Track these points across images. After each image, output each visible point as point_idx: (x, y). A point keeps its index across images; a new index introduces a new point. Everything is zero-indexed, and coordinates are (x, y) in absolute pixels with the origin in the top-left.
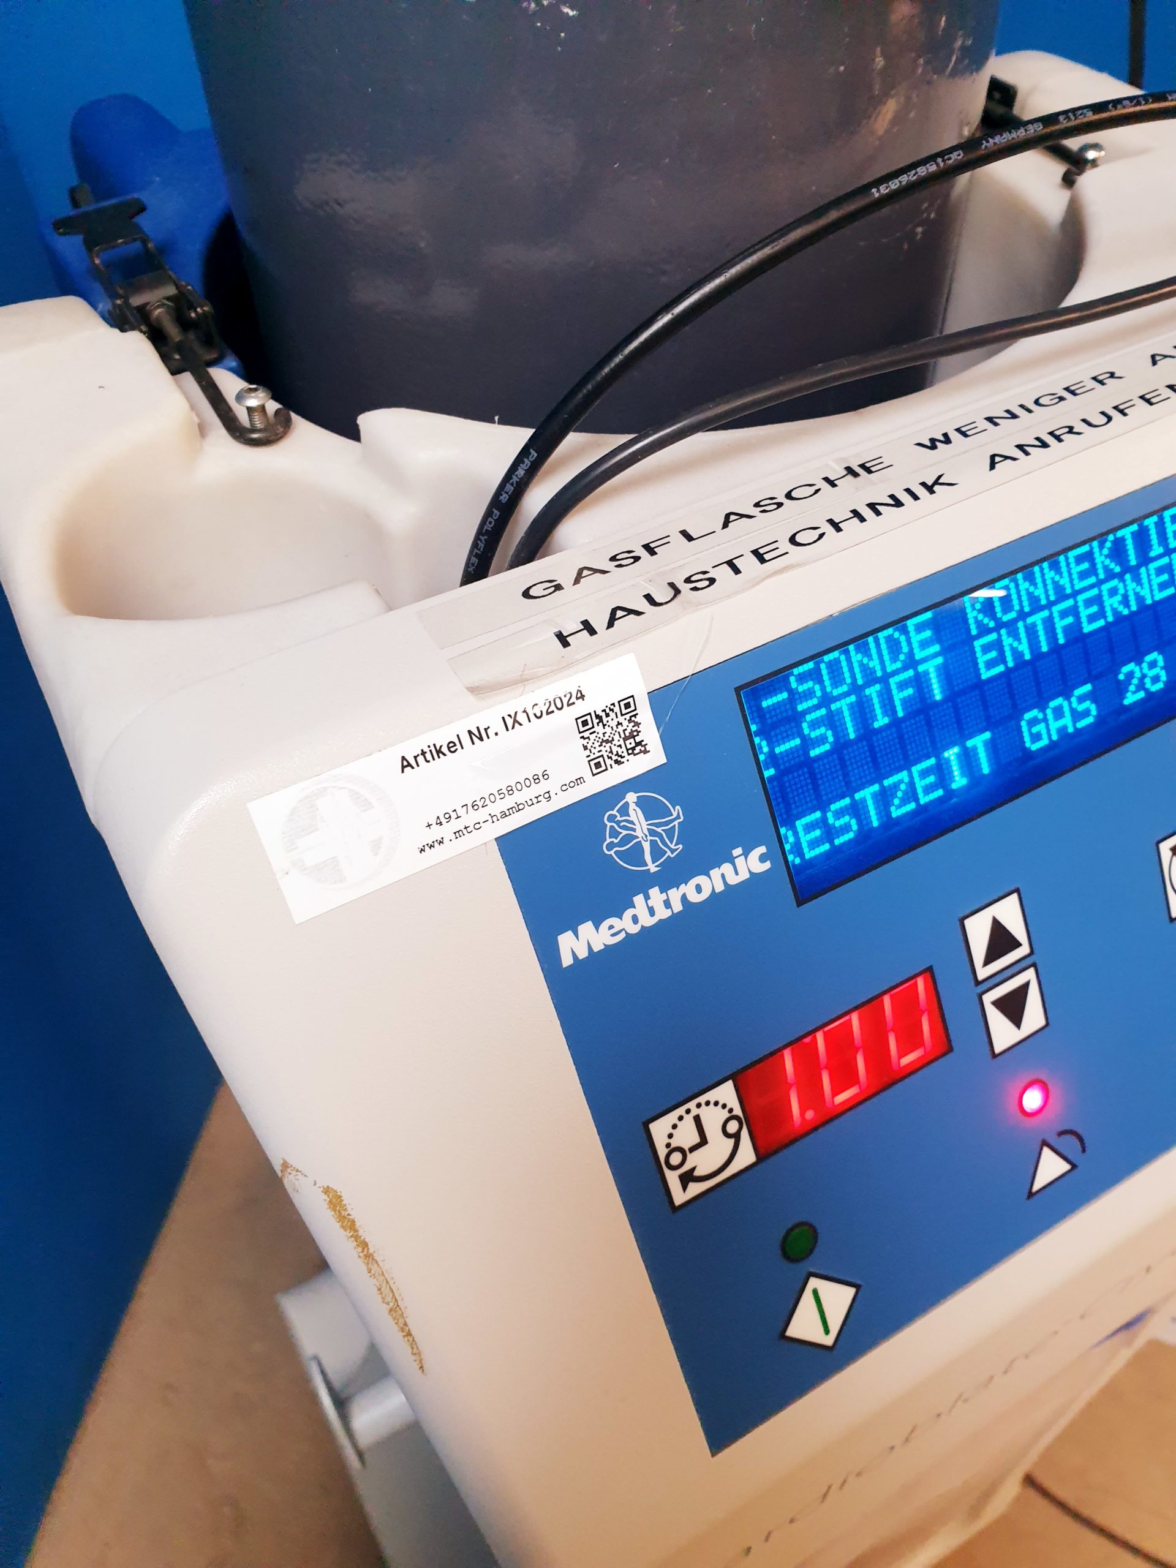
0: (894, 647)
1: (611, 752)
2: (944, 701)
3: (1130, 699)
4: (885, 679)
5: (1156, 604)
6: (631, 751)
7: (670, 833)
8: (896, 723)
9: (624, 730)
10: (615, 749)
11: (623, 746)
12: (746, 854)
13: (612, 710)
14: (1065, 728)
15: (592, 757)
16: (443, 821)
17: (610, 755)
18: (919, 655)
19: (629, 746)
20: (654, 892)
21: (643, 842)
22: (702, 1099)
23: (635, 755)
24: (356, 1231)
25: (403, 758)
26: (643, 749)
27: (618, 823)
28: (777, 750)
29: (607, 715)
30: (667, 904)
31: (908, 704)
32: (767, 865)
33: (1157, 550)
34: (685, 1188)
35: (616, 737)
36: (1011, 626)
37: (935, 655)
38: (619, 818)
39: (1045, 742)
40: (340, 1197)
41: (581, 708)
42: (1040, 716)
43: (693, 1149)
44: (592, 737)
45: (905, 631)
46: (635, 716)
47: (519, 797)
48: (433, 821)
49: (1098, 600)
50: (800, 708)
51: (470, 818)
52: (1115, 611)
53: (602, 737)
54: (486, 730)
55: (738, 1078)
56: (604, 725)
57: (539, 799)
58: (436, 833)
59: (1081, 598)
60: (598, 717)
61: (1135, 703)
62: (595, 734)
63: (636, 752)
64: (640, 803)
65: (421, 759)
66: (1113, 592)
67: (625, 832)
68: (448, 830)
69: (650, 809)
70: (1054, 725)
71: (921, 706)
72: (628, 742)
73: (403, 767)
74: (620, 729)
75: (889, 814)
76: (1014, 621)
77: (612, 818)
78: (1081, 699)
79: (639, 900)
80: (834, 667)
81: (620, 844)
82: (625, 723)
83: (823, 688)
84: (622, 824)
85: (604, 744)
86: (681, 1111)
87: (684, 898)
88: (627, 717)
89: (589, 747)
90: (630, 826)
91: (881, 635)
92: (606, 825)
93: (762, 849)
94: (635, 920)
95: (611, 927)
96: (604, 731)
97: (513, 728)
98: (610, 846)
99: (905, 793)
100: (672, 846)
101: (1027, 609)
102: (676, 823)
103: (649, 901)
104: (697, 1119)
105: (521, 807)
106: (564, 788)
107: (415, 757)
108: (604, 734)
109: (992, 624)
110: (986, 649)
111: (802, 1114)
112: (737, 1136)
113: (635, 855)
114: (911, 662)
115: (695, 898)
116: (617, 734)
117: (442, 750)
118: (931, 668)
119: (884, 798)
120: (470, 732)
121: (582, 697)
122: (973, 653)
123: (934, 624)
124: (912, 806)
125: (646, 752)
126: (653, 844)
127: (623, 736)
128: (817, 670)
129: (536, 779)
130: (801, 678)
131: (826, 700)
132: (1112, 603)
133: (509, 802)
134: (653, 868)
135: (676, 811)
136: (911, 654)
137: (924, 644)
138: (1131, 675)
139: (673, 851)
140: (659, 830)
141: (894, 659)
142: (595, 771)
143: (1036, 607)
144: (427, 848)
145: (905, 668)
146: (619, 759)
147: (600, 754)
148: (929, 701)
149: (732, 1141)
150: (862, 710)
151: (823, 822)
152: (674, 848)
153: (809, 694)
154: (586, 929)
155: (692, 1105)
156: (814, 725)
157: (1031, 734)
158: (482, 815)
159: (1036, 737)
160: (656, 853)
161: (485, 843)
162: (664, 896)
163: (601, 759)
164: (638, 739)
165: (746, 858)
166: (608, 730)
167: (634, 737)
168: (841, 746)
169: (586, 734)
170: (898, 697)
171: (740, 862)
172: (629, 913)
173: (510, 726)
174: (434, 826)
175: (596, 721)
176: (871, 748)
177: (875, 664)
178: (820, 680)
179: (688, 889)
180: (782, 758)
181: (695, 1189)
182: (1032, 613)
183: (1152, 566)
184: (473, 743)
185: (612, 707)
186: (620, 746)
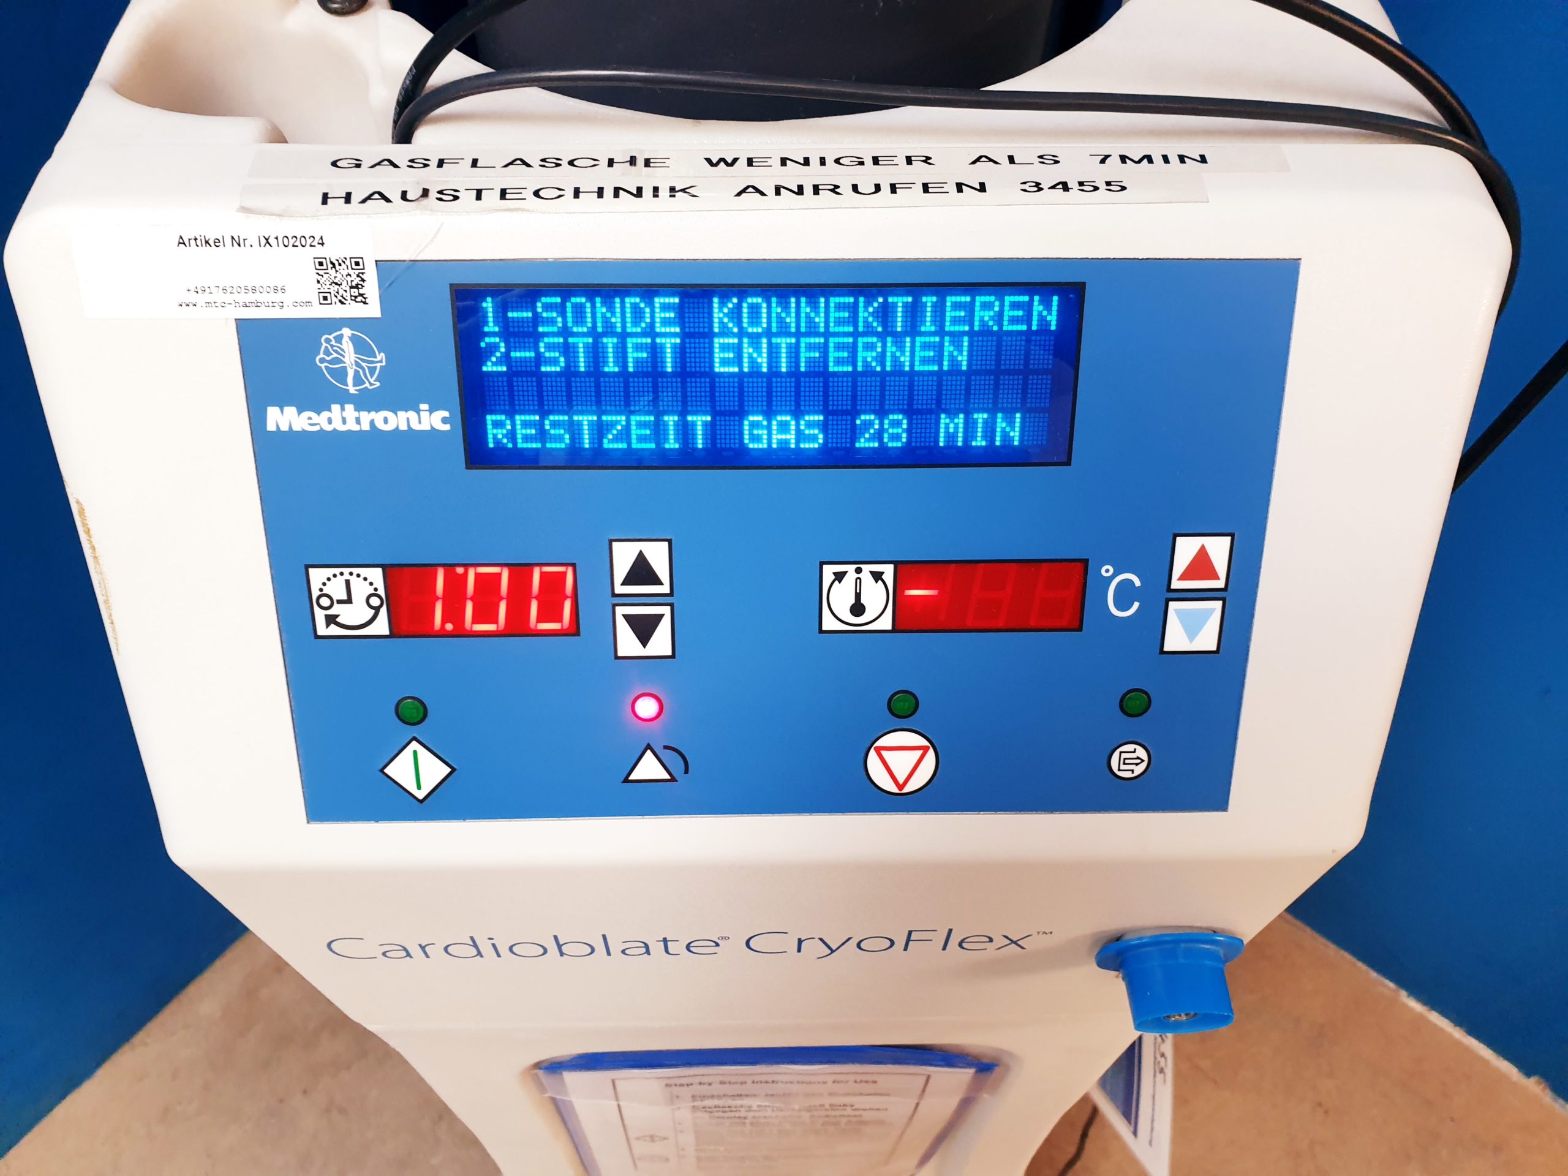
0: (638, 314)
1: (338, 293)
2: (674, 374)
3: (861, 444)
4: (624, 336)
5: (913, 373)
6: (354, 298)
7: (372, 371)
8: (624, 373)
9: (352, 281)
10: (341, 292)
11: (348, 291)
12: (431, 411)
13: (344, 262)
14: (787, 442)
15: (322, 290)
16: (200, 291)
17: (336, 294)
18: (659, 328)
19: (353, 294)
20: (349, 408)
21: (348, 369)
22: (355, 571)
23: (356, 302)
24: (90, 537)
25: (181, 237)
26: (364, 300)
27: (332, 346)
28: (513, 354)
29: (340, 265)
30: (358, 421)
31: (640, 364)
32: (447, 427)
33: (928, 326)
34: (328, 626)
35: (344, 283)
36: (755, 338)
37: (674, 335)
38: (333, 343)
39: (764, 445)
40: (84, 510)
41: (319, 251)
42: (765, 423)
43: (340, 602)
44: (326, 276)
45: (651, 305)
46: (363, 273)
47: (257, 297)
48: (193, 289)
49: (853, 349)
50: (541, 329)
51: (219, 297)
52: (866, 364)
53: (333, 279)
54: (244, 240)
55: (390, 572)
56: (337, 271)
57: (274, 304)
58: (192, 297)
59: (832, 341)
60: (332, 263)
61: (865, 449)
62: (328, 275)
63: (357, 300)
64: (353, 338)
65: (193, 242)
66: (869, 347)
67: (335, 355)
68: (201, 299)
69: (360, 347)
70: (776, 437)
71: (652, 371)
72: (352, 290)
73: (180, 243)
74: (349, 279)
75: (601, 443)
76: (758, 336)
77: (328, 341)
78: (809, 425)
79: (336, 408)
80: (579, 310)
81: (330, 362)
82: (354, 276)
83: (565, 322)
84: (335, 348)
85: (333, 284)
86: (337, 571)
87: (372, 422)
88: (357, 272)
89: (321, 282)
90: (341, 352)
91: (629, 301)
92: (322, 344)
93: (446, 414)
94: (330, 421)
95: (310, 418)
96: (336, 275)
97: (265, 246)
98: (322, 361)
99: (620, 433)
100: (372, 381)
101: (774, 330)
102: (378, 365)
103: (343, 413)
104: (348, 582)
105: (259, 304)
106: (295, 304)
107: (189, 240)
108: (335, 277)
109: (736, 330)
110: (724, 348)
111: (443, 623)
112: (377, 610)
113: (341, 374)
114: (650, 331)
115: (380, 425)
116: (345, 281)
117: (210, 242)
118: (669, 344)
119: (600, 430)
120: (233, 238)
121: (323, 244)
122: (711, 347)
123: (680, 310)
124: (623, 446)
125: (365, 303)
126: (356, 373)
127: (350, 284)
128: (563, 305)
129: (276, 290)
130: (548, 307)
131: (565, 332)
132: (866, 357)
133: (251, 297)
134: (352, 390)
135: (381, 356)
136: (652, 325)
137: (665, 322)
138: (868, 424)
139: (371, 384)
140: (364, 364)
141: (635, 323)
142: (322, 302)
143: (784, 331)
144: (184, 305)
145: (644, 334)
146: (343, 300)
147: (329, 291)
148: (659, 369)
149: (372, 612)
150: (596, 353)
151: (540, 426)
152: (372, 383)
153: (551, 322)
154: (291, 411)
155: (346, 571)
156: (550, 347)
157: (751, 434)
158: (228, 298)
159: (756, 438)
160: (358, 381)
161: (227, 319)
162: (356, 414)
163: (328, 295)
164: (361, 291)
165: (430, 414)
166: (339, 276)
167: (358, 288)
168: (570, 373)
169: (321, 272)
170: (632, 355)
171: (425, 415)
172: (325, 415)
173: (263, 244)
174: (192, 292)
175: (330, 266)
176: (598, 385)
177: (616, 320)
178: (563, 314)
179: (378, 417)
180: (516, 362)
181: (334, 630)
182: (778, 334)
183: (919, 340)
184: (233, 246)
185: (344, 260)
186: (346, 291)
